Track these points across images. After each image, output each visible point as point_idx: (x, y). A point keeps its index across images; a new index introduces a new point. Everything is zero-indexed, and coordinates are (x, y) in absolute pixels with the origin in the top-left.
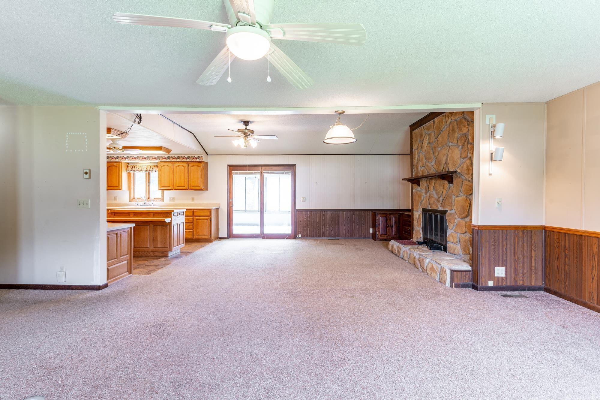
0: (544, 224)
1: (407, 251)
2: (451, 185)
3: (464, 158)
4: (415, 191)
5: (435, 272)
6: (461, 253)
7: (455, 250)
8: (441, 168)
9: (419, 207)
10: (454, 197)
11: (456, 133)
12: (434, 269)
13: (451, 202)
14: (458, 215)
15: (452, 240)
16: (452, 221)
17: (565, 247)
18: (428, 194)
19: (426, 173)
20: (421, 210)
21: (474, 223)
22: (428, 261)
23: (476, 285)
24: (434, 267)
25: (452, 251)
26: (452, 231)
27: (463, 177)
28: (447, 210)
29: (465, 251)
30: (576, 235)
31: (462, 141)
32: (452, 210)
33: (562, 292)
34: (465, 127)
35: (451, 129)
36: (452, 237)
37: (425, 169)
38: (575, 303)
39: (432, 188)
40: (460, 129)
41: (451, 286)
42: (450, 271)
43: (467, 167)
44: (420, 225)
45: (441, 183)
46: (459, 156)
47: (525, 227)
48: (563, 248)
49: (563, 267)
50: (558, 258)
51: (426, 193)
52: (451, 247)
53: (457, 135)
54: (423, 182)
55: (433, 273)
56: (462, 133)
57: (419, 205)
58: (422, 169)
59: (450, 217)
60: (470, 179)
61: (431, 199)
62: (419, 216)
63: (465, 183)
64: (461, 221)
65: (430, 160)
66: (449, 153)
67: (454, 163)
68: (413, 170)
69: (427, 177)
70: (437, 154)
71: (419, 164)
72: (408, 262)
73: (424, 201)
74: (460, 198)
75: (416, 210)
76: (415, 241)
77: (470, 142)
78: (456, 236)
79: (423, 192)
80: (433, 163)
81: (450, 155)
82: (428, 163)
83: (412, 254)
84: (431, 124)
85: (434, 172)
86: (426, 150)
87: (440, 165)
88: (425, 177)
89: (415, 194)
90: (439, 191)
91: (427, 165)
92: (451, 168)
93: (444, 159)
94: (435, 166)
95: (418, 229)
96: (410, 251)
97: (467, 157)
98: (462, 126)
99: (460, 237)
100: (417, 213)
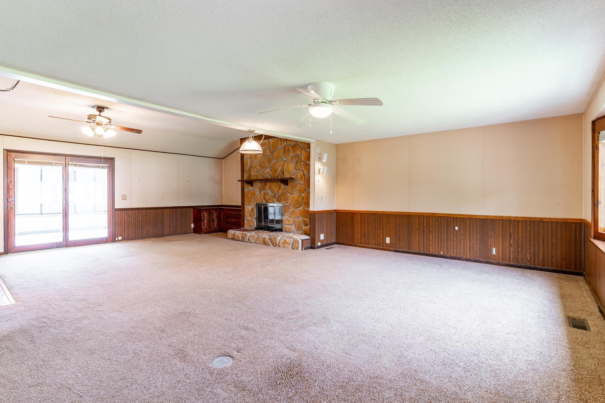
0: (335, 209)
1: (254, 235)
2: (286, 186)
3: (298, 170)
4: (246, 190)
5: (288, 244)
6: (295, 230)
7: (290, 229)
8: (277, 175)
9: (252, 202)
10: (288, 195)
11: (291, 153)
12: (287, 242)
13: (287, 198)
14: (293, 206)
15: (287, 222)
16: (288, 210)
17: (346, 219)
18: (262, 192)
19: (260, 177)
20: (255, 204)
21: (311, 209)
22: (279, 238)
23: (313, 246)
24: (287, 240)
25: (288, 230)
26: (287, 217)
27: (296, 182)
29: (299, 228)
30: (351, 213)
31: (296, 159)
32: (287, 203)
33: (345, 242)
34: (299, 150)
35: (287, 149)
36: (288, 221)
37: (259, 174)
38: (351, 246)
39: (268, 188)
40: (294, 151)
41: (302, 250)
42: (301, 240)
43: (301, 176)
44: (254, 215)
45: (277, 185)
46: (293, 168)
47: (330, 211)
48: (345, 220)
49: (345, 229)
50: (342, 226)
51: (260, 192)
52: (286, 228)
53: (291, 154)
54: (257, 183)
55: (285, 245)
56: (295, 154)
57: (253, 201)
58: (255, 174)
59: (286, 208)
60: (302, 183)
61: (267, 196)
62: (252, 209)
63: (299, 186)
64: (296, 210)
65: (265, 168)
66: (284, 165)
67: (289, 172)
68: (245, 174)
69: (261, 180)
70: (272, 164)
71: (252, 169)
72: (255, 243)
73: (259, 197)
74: (294, 195)
75: (248, 204)
76: (247, 229)
77: (303, 160)
78: (291, 220)
79: (257, 191)
80: (268, 170)
81: (285, 167)
82: (262, 170)
83: (260, 237)
84: (266, 143)
85: (269, 177)
86: (260, 160)
87: (276, 172)
88: (259, 180)
89: (247, 192)
90: (275, 190)
91: (262, 171)
92: (287, 176)
93: (280, 169)
94: (270, 173)
95: (250, 219)
96: (257, 235)
97: (300, 169)
98: (296, 149)
99: (294, 220)
100: (249, 207)
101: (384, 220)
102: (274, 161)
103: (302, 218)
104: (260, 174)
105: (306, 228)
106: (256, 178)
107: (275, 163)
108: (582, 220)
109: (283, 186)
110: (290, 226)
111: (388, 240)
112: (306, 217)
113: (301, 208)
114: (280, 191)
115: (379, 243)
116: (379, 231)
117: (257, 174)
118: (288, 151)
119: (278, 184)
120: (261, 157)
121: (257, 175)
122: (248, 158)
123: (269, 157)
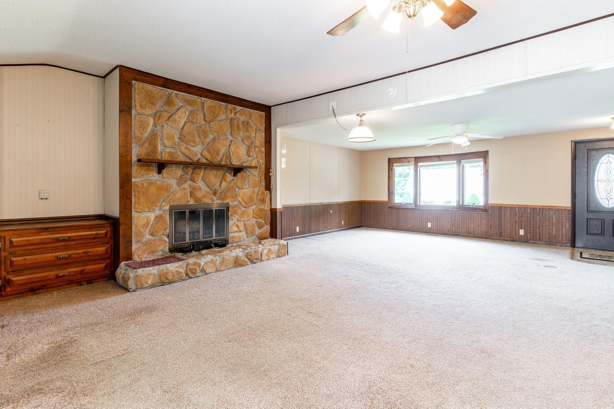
2: (235, 177)
3: (250, 157)
4: (137, 180)
5: (274, 253)
6: (245, 237)
7: (240, 237)
8: (219, 158)
9: (159, 205)
10: (237, 189)
11: (242, 132)
12: (272, 251)
13: (236, 194)
14: (244, 204)
15: (236, 229)
16: (239, 212)
18: (186, 186)
19: (182, 158)
20: (167, 207)
22: (260, 249)
24: (272, 249)
25: (237, 240)
26: (235, 221)
28: (228, 202)
31: (249, 142)
32: (236, 201)
34: (253, 131)
36: (236, 227)
39: (200, 178)
40: (247, 130)
44: (165, 230)
45: (218, 175)
46: (245, 153)
51: (179, 185)
52: (235, 237)
53: (242, 134)
54: (174, 169)
55: (270, 256)
56: (247, 134)
57: (161, 201)
58: (168, 150)
59: (236, 209)
60: (256, 174)
61: (198, 192)
62: (159, 218)
63: (253, 178)
64: (247, 209)
65: (192, 144)
66: (231, 147)
67: (238, 157)
68: (133, 145)
69: (185, 165)
70: (208, 140)
71: (159, 141)
72: (217, 271)
73: (178, 194)
74: (246, 190)
75: (147, 210)
76: (143, 260)
77: (257, 145)
78: (241, 224)
79: (173, 183)
80: (198, 149)
81: (232, 148)
82: (187, 146)
83: (227, 258)
84: (195, 101)
85: (204, 161)
86: (183, 128)
87: (218, 154)
88: (178, 163)
89: (145, 184)
90: (214, 183)
91: (186, 148)
92: (236, 162)
93: (223, 150)
94: (206, 153)
95: (153, 238)
96: (220, 256)
97: (253, 156)
98: (249, 129)
99: (246, 223)
100: (149, 214)
101: (295, 212)
102: (211, 136)
103: (255, 220)
104: (181, 152)
105: (260, 231)
106: (169, 159)
107: (214, 140)
108: (362, 201)
109: (229, 177)
110: (240, 234)
111: (298, 229)
112: (261, 218)
113: (254, 207)
114: (224, 184)
115: (292, 233)
116: (292, 222)
117: (173, 151)
118: (238, 127)
119: (220, 173)
120: (183, 122)
121: (174, 153)
122: (148, 116)
123: (201, 127)
